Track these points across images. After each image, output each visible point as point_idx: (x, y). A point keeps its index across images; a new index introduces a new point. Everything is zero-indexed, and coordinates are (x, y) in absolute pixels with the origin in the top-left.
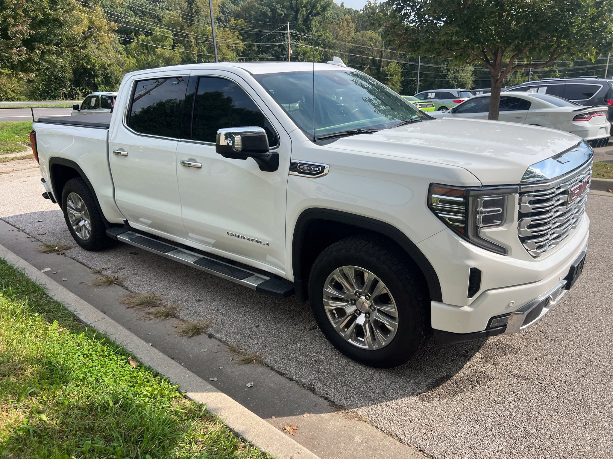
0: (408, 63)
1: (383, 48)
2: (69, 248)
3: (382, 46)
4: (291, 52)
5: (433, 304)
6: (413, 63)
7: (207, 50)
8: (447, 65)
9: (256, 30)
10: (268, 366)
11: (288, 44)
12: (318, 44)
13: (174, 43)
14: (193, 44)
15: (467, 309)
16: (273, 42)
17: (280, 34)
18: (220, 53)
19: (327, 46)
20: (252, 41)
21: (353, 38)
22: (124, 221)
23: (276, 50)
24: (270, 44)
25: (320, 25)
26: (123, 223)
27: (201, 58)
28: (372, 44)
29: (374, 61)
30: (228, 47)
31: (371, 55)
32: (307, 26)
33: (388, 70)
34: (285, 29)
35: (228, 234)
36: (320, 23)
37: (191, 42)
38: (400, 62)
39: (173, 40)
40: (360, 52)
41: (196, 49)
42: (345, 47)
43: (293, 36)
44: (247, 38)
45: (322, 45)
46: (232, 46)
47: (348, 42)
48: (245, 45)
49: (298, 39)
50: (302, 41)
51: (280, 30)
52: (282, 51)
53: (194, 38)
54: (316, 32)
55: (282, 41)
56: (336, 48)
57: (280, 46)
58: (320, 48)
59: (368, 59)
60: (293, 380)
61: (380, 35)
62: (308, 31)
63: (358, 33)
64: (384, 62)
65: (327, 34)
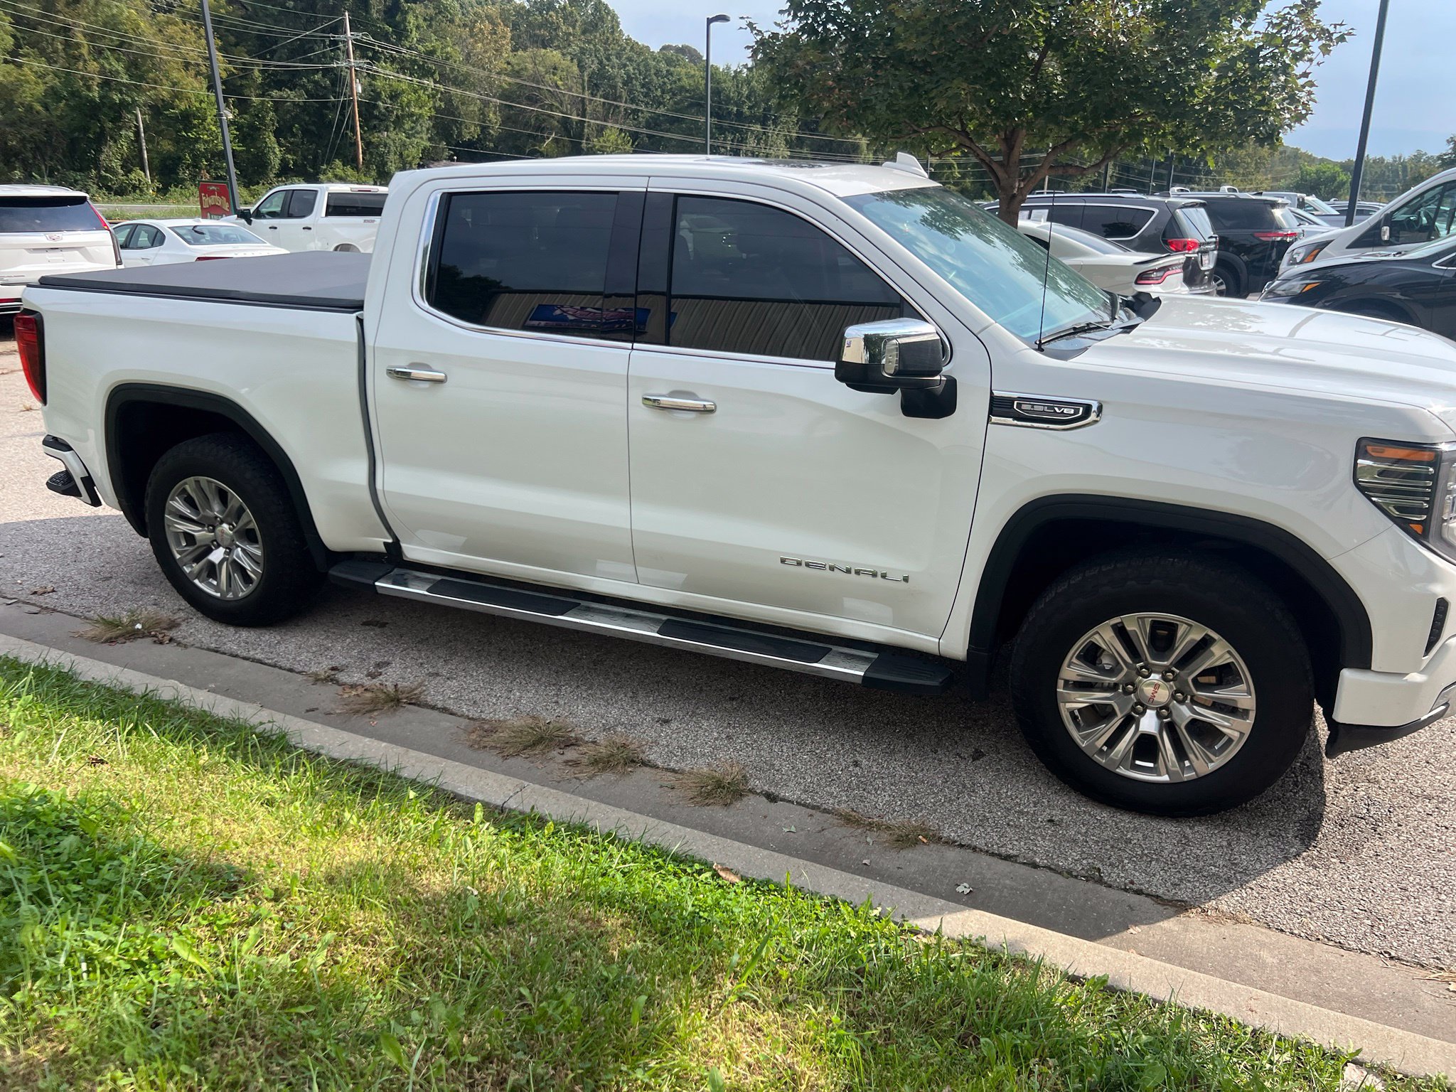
0: (644, 131)
1: (587, 93)
2: (173, 625)
3: (584, 88)
4: (358, 88)
5: (1347, 675)
6: (655, 133)
7: (127, 69)
8: (732, 141)
9: (260, 26)
10: (961, 846)
11: (350, 68)
12: (426, 73)
13: (18, 45)
14: (84, 51)
15: (1415, 677)
16: (310, 61)
17: (324, 42)
18: (164, 81)
19: (449, 80)
20: (249, 53)
21: (509, 63)
22: (385, 544)
23: (316, 83)
24: (301, 66)
25: (430, 26)
26: (383, 549)
27: (110, 90)
28: (560, 83)
29: (565, 122)
30: (187, 65)
31: (557, 108)
32: (395, 26)
33: (602, 147)
34: (337, 28)
35: (783, 561)
36: (429, 20)
37: (78, 45)
38: (624, 127)
39: (14, 36)
40: (532, 100)
41: (93, 66)
42: (491, 84)
43: (361, 49)
44: (236, 45)
45: (437, 76)
46: (198, 65)
47: (498, 73)
48: (230, 63)
49: (375, 57)
50: (386, 63)
51: (323, 31)
52: (333, 84)
53: (85, 35)
54: (419, 41)
55: (332, 59)
56: (472, 87)
57: (326, 72)
58: (432, 84)
59: (552, 117)
60: (1039, 867)
61: (575, 61)
62: (399, 39)
63: (520, 53)
64: (589, 126)
65: (449, 49)
